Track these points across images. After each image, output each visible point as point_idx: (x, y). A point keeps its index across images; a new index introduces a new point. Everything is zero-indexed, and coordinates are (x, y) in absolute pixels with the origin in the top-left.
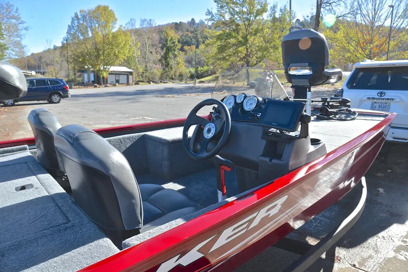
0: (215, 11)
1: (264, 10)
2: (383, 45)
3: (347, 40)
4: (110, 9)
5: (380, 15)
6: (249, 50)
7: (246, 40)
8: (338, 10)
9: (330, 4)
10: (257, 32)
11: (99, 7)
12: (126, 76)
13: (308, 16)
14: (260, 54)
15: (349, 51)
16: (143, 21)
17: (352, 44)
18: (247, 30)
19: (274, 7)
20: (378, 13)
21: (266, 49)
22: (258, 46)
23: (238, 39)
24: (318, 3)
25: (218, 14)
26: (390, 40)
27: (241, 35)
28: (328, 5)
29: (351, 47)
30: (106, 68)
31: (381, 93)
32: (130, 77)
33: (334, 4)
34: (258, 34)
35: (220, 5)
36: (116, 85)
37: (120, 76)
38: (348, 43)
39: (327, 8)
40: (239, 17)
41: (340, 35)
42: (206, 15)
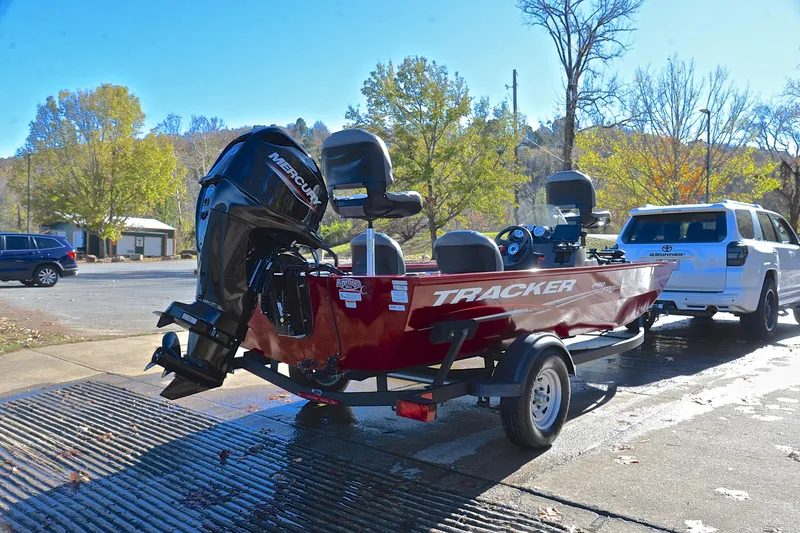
0: (363, 111)
1: (463, 110)
2: (697, 180)
3: (628, 172)
4: (130, 93)
5: (688, 124)
6: (434, 190)
7: (429, 170)
8: (608, 113)
9: (593, 101)
10: (450, 153)
11: (104, 87)
12: (159, 240)
13: (549, 122)
14: (456, 198)
15: (633, 193)
16: (198, 121)
17: (640, 180)
18: (429, 149)
19: (483, 106)
20: (684, 122)
21: (470, 188)
22: (454, 183)
23: (412, 167)
24: (568, 99)
25: (371, 117)
26: (709, 173)
27: (418, 159)
28: (589, 102)
29: (637, 186)
30: (116, 221)
31: (667, 247)
32: (169, 242)
33: (600, 100)
34: (452, 158)
35: (373, 100)
36: (138, 259)
37: (147, 239)
38: (632, 178)
39: (588, 108)
40: (415, 124)
41: (615, 162)
42: (347, 117)
